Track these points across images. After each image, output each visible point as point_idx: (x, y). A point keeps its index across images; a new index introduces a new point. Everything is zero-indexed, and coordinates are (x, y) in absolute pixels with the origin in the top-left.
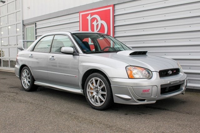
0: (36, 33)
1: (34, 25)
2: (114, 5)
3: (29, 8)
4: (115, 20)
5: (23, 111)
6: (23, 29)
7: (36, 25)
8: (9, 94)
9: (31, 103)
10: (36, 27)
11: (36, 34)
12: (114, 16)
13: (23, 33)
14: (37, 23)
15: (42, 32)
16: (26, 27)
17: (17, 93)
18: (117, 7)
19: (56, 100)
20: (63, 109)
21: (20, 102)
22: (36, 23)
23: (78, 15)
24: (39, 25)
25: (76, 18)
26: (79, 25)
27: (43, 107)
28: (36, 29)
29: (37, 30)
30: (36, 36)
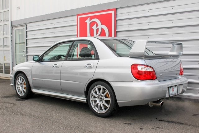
0: (26, 35)
1: (25, 27)
2: (116, 9)
3: (19, 8)
4: (117, 25)
5: (29, 126)
6: (12, 30)
7: (26, 27)
8: (5, 105)
9: (34, 116)
10: (26, 29)
11: (26, 37)
12: (116, 21)
13: (12, 35)
14: (28, 25)
15: (33, 35)
16: (15, 29)
17: (13, 104)
18: (119, 11)
19: (60, 112)
20: (72, 123)
21: (21, 114)
22: (26, 25)
23: (75, 18)
24: (30, 27)
25: (74, 21)
26: (76, 29)
27: (49, 121)
28: (26, 32)
29: (28, 32)
30: (27, 38)
